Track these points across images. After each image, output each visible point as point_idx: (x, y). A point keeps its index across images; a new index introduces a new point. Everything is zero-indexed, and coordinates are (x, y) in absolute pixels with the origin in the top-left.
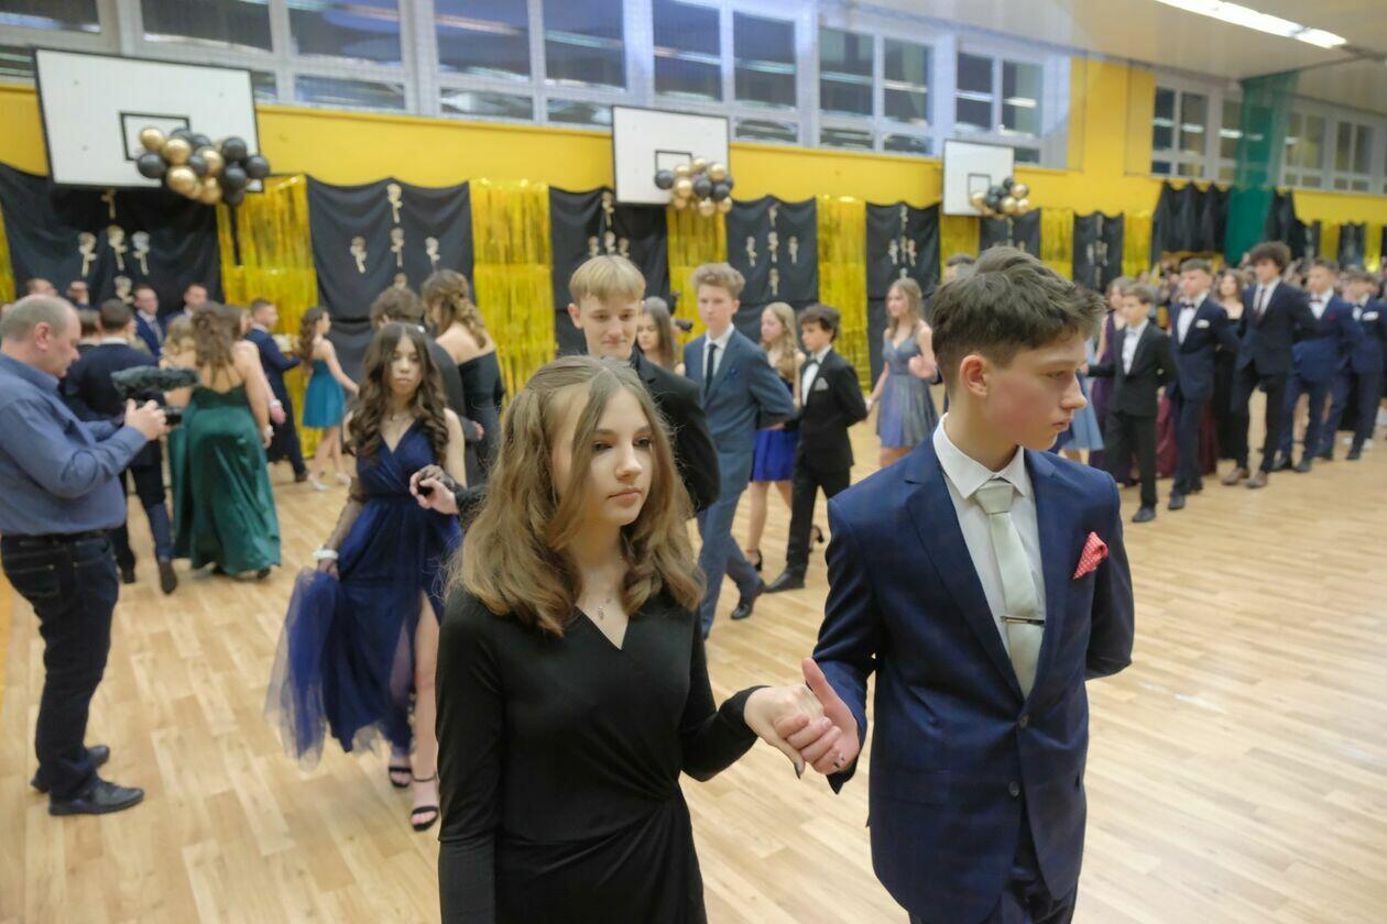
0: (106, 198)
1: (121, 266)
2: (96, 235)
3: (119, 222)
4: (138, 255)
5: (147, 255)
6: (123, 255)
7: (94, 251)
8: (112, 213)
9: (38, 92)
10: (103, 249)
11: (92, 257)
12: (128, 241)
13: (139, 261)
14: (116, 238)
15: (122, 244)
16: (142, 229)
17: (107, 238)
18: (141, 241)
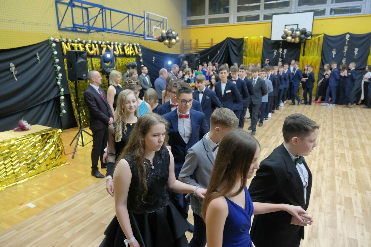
0: (281, 43)
1: (280, 56)
2: (277, 50)
3: (282, 47)
4: (284, 54)
5: (286, 54)
6: (281, 54)
7: (276, 53)
8: (281, 46)
9: (272, 23)
10: (278, 53)
11: (275, 54)
12: (283, 51)
13: (284, 55)
14: (281, 50)
15: (281, 52)
16: (286, 49)
17: (279, 50)
18: (285, 51)
